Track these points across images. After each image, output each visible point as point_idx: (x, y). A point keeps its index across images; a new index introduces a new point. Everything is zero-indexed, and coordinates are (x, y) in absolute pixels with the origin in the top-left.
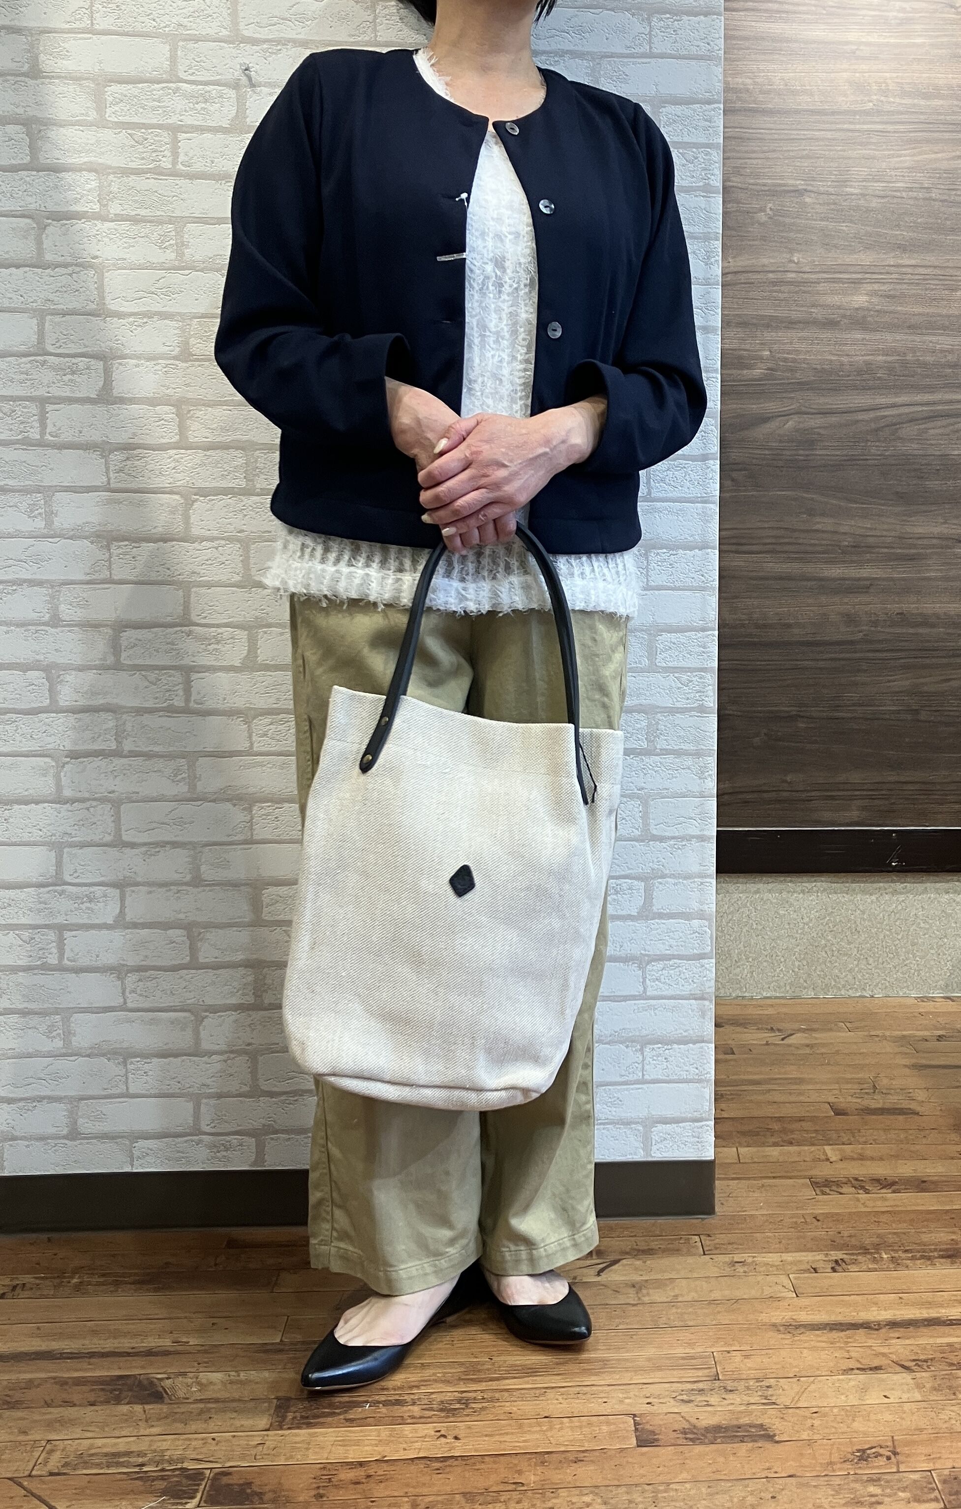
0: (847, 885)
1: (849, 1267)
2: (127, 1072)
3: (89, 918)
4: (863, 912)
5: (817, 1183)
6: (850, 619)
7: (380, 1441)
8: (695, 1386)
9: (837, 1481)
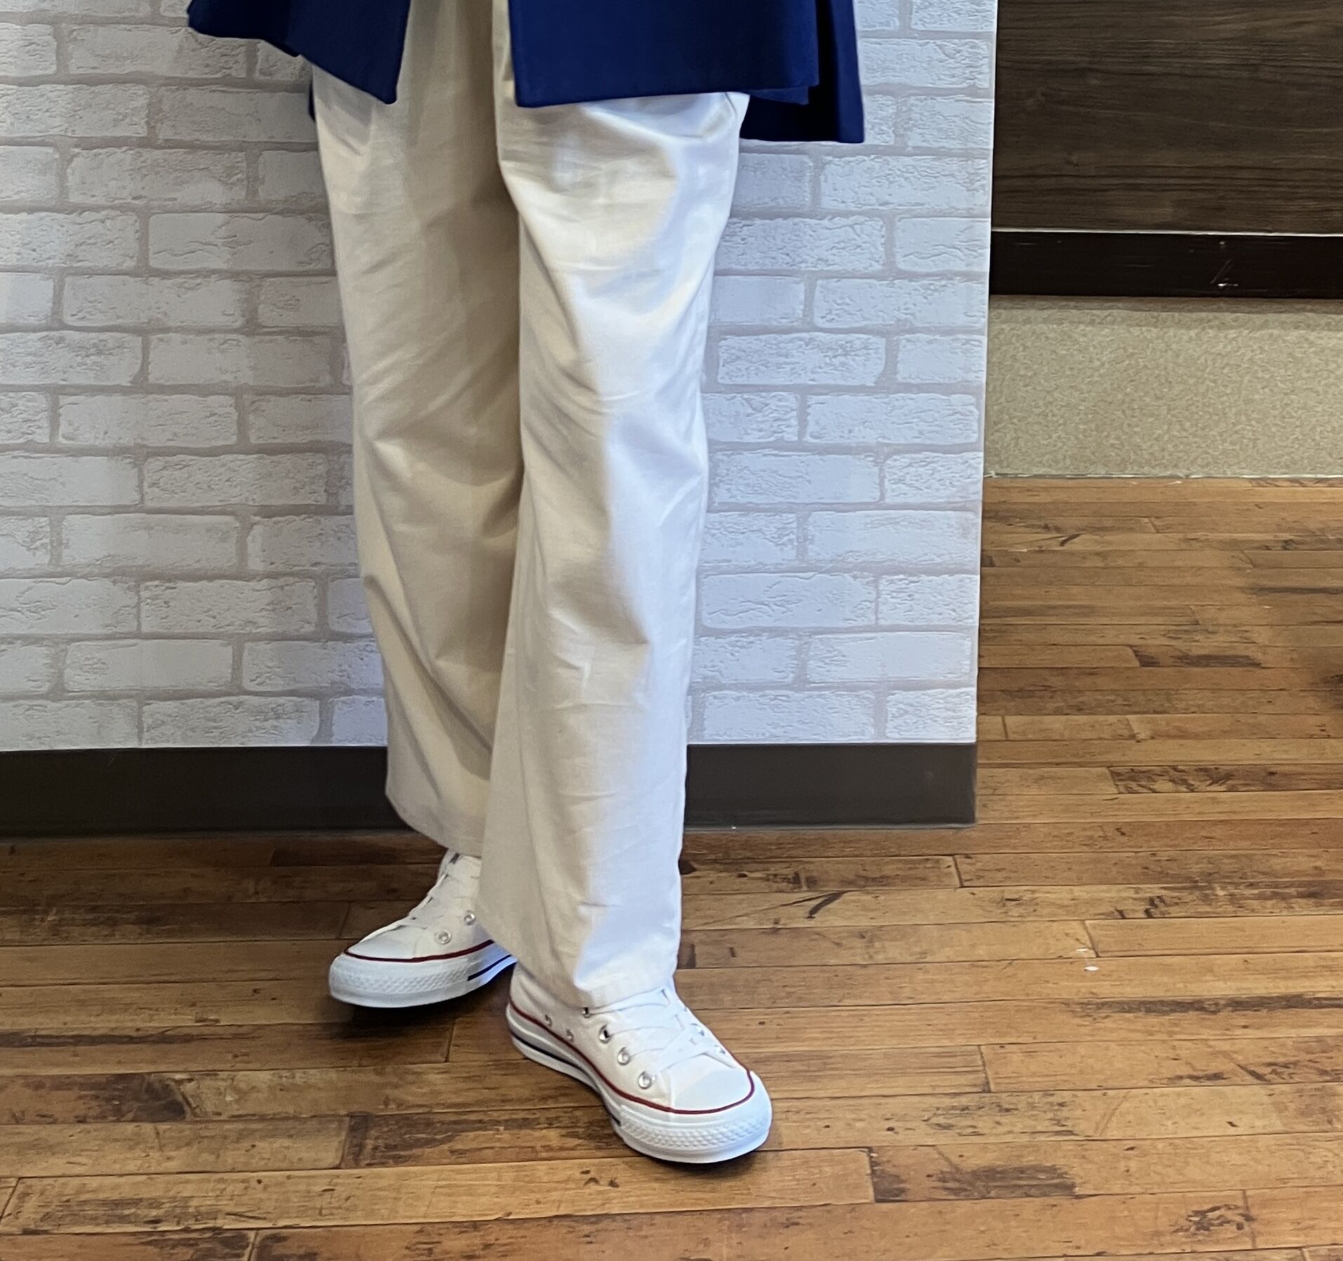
0: (1155, 314)
1: (1171, 909)
4: (1178, 356)
5: (1119, 774)
7: (502, 1187)
8: (955, 1102)
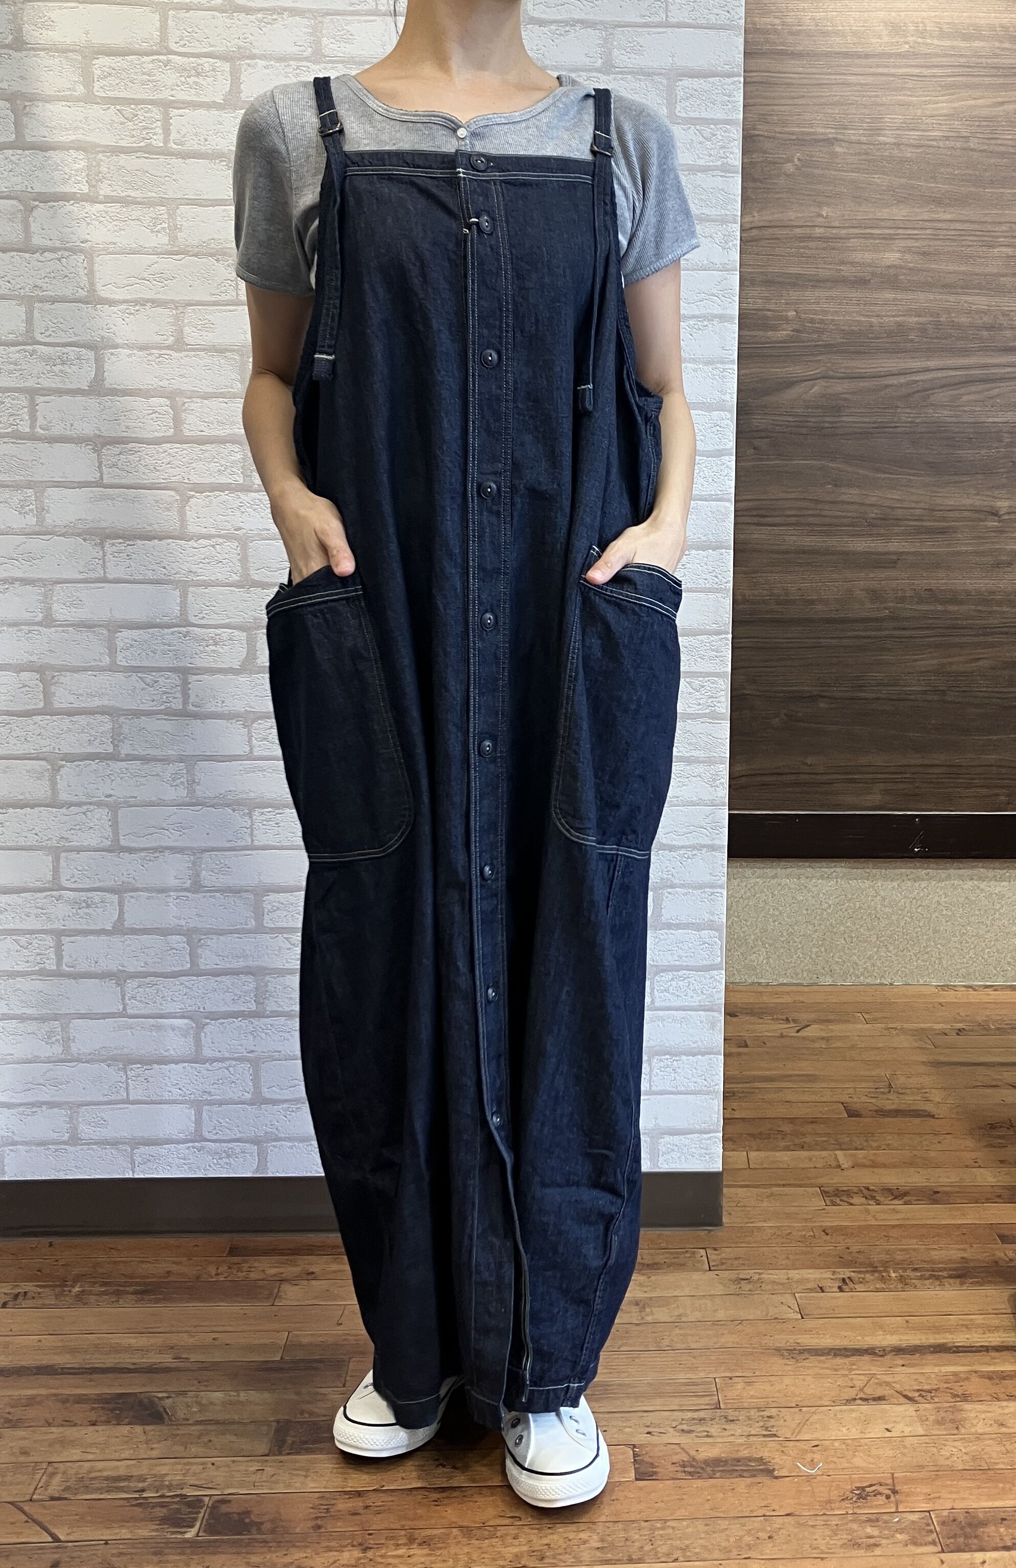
0: (868, 871)
1: (857, 1287)
2: (127, 1079)
3: (88, 924)
4: (884, 900)
5: (827, 1193)
6: (875, 595)
8: (695, 1415)
9: (834, 1521)
